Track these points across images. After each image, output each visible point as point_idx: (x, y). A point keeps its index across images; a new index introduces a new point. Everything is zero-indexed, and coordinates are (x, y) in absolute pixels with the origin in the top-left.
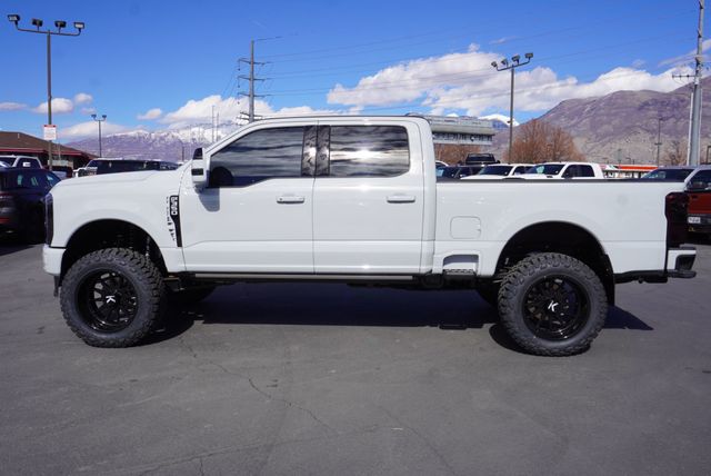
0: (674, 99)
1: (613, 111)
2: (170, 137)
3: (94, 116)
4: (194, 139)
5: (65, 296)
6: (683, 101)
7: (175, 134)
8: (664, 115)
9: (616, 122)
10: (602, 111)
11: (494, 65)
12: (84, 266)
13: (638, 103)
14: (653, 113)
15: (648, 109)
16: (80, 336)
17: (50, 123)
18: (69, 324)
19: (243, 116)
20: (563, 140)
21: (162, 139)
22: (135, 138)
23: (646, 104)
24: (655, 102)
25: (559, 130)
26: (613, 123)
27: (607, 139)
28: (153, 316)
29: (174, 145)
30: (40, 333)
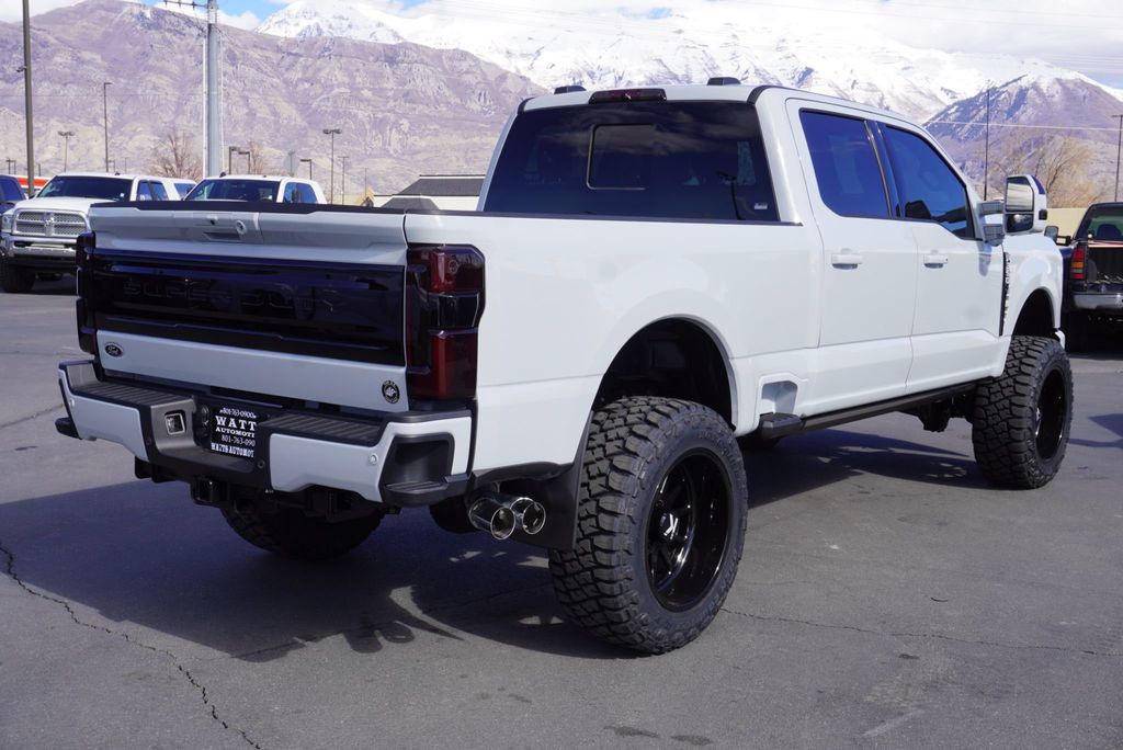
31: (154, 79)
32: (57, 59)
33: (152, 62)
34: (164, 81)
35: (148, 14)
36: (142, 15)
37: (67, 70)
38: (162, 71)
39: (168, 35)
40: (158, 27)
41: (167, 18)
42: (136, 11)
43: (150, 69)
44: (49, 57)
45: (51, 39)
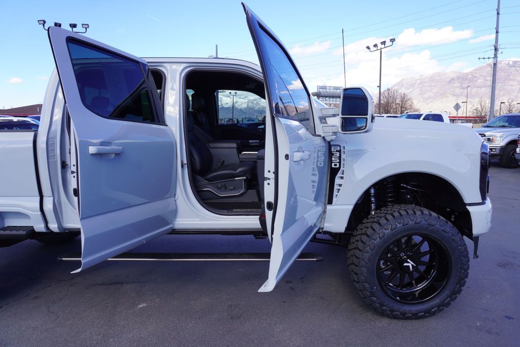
0: (470, 76)
1: (433, 84)
6: (475, 77)
8: (464, 86)
9: (435, 90)
10: (427, 84)
13: (448, 79)
14: (457, 84)
15: (454, 83)
20: (407, 101)
23: (453, 79)
24: (459, 78)
25: (404, 94)
26: (433, 91)
27: (429, 101)
31: (511, 82)
32: (479, 81)
33: (511, 77)
34: (515, 83)
35: (511, 63)
36: (509, 64)
37: (482, 84)
38: (514, 80)
39: (517, 68)
40: (514, 66)
41: (518, 63)
42: (507, 63)
43: (510, 80)
44: (476, 81)
45: (478, 75)
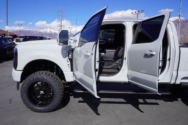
2: (38, 31)
3: (19, 24)
4: (44, 32)
5: (23, 91)
7: (39, 30)
11: (132, 13)
12: (31, 79)
16: (29, 107)
17: (7, 25)
18: (24, 103)
19: (59, 26)
21: (36, 31)
22: (28, 31)
28: (61, 100)
29: (39, 33)
30: (10, 103)
